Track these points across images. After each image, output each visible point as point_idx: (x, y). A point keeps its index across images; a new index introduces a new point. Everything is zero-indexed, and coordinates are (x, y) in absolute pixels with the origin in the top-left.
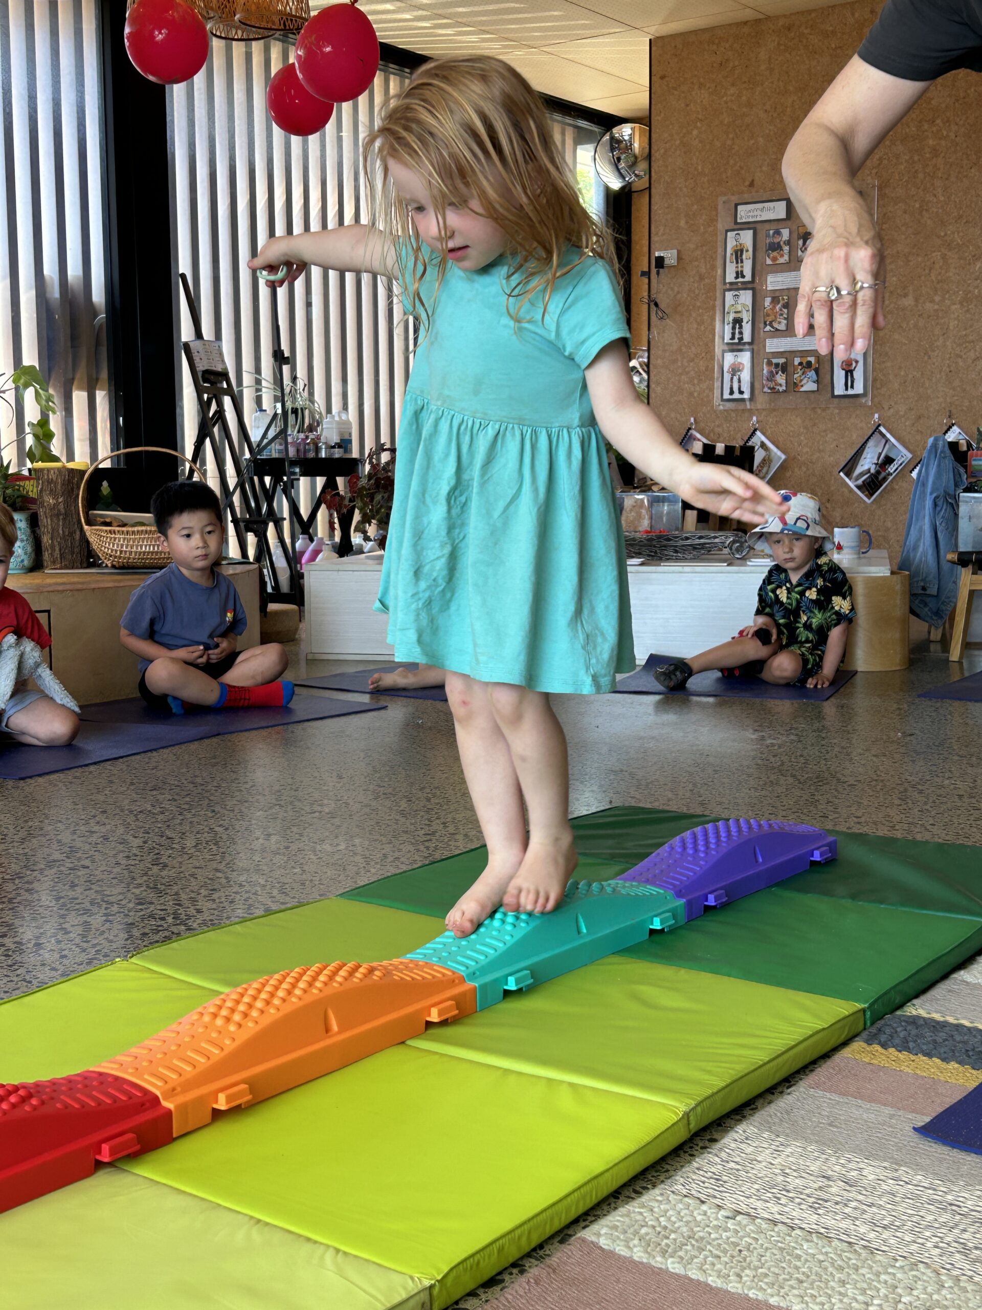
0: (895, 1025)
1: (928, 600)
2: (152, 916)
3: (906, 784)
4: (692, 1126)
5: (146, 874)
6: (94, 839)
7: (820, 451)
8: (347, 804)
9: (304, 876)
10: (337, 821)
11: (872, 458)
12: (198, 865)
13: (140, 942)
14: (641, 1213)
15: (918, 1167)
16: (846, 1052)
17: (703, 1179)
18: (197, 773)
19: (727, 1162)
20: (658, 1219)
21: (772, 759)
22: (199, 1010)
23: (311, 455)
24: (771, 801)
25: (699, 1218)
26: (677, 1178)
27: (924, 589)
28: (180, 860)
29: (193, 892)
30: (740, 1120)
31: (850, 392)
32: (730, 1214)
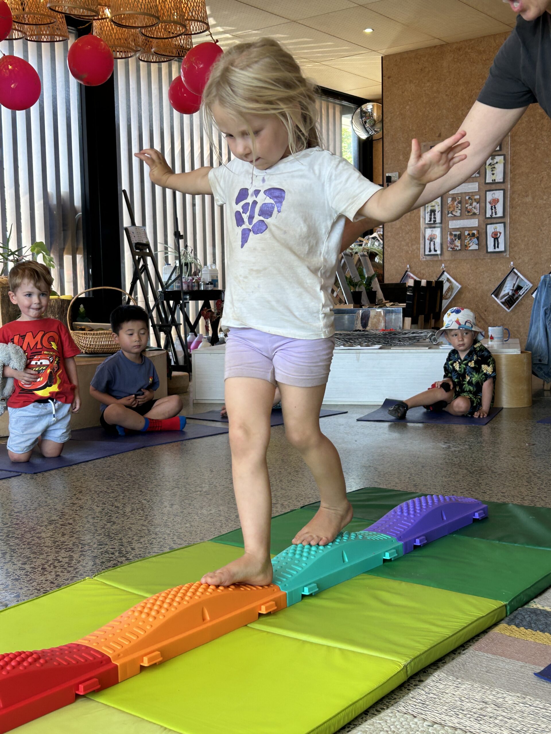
0: (524, 614)
1: (543, 367)
2: (107, 552)
3: (531, 474)
4: (409, 673)
5: (103, 528)
6: (74, 508)
7: (480, 283)
8: (216, 486)
9: (192, 529)
10: (209, 497)
11: (510, 286)
12: (132, 522)
13: (100, 567)
14: (380, 723)
15: (536, 696)
16: (496, 630)
17: (415, 703)
18: (132, 469)
19: (429, 694)
20: (390, 727)
21: (455, 459)
22: (132, 609)
23: (196, 288)
24: (454, 484)
25: (413, 726)
26: (401, 703)
27: (540, 360)
28: (123, 519)
29: (129, 538)
30: (436, 669)
31: (497, 250)
32: (430, 724)
